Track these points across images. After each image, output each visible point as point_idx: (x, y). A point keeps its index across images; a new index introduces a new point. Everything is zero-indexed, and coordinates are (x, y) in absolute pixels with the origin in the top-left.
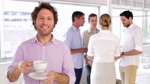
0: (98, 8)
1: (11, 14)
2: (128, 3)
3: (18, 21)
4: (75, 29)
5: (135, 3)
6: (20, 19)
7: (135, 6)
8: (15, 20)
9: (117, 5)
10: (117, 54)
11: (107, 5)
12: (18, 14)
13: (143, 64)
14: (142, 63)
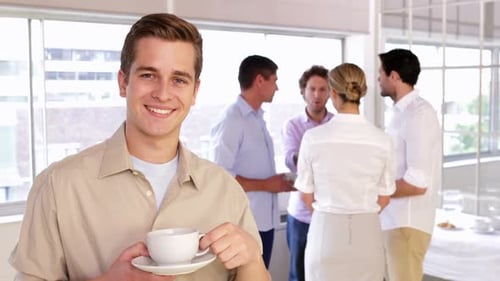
0: (339, 42)
1: (78, 56)
2: (435, 25)
3: (98, 78)
4: (247, 109)
5: (458, 22)
6: (107, 73)
7: (458, 33)
8: (89, 76)
9: (400, 31)
10: (385, 186)
11: (367, 32)
12: (101, 56)
13: (480, 218)
14: (478, 215)
